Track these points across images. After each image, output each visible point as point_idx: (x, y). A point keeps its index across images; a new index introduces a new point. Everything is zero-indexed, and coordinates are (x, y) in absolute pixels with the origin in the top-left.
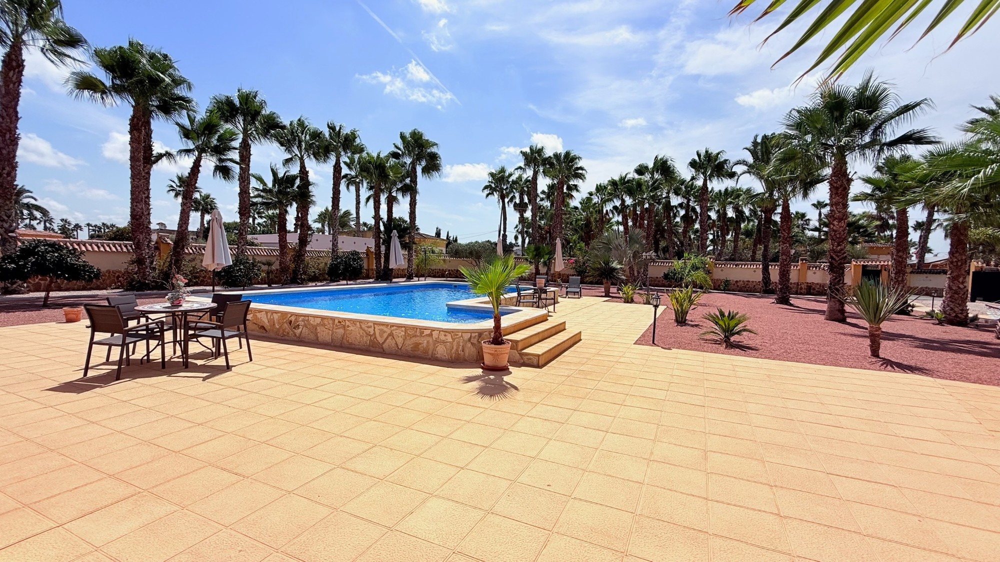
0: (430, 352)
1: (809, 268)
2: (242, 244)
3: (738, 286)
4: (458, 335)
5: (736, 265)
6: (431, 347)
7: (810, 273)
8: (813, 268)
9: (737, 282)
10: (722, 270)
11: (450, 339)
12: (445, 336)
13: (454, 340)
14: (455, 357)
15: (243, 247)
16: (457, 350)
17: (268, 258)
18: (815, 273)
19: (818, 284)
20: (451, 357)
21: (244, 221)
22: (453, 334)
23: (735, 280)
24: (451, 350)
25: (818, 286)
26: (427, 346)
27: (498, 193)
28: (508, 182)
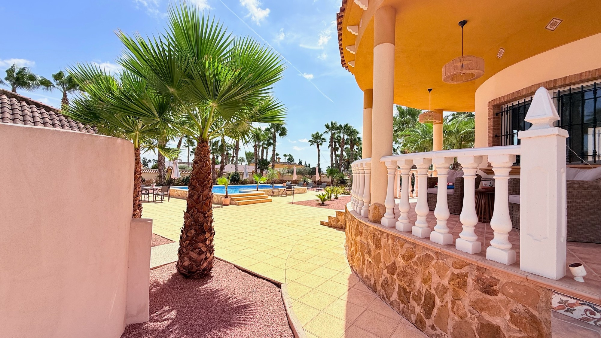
27: (316, 144)
28: (321, 139)
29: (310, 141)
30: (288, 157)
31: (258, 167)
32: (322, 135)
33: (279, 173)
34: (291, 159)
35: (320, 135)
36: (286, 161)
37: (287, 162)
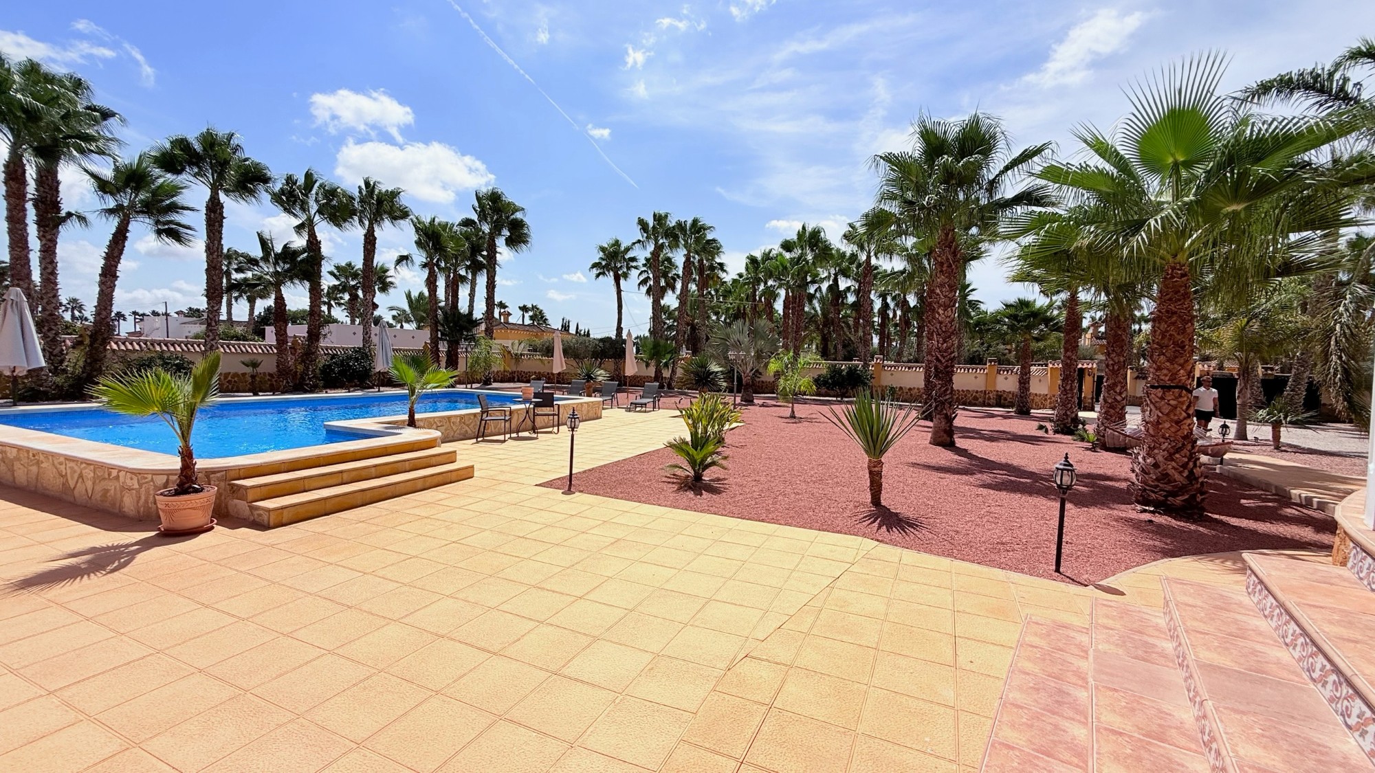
0: (118, 505)
1: (998, 372)
2: (211, 338)
3: (911, 395)
4: (146, 478)
5: (909, 368)
6: (119, 495)
7: (1000, 378)
8: (1004, 371)
9: (910, 389)
10: (892, 374)
11: (136, 486)
12: (132, 479)
13: (140, 485)
14: (144, 512)
15: (213, 343)
16: (146, 501)
17: (252, 357)
18: (1006, 378)
19: (1010, 392)
20: (139, 512)
21: (213, 307)
22: (140, 477)
23: (908, 387)
24: (138, 502)
25: (1011, 396)
26: (115, 494)
27: (612, 273)
28: (624, 259)
29: (595, 266)
30: (531, 313)
31: (442, 334)
32: (628, 249)
33: (506, 352)
34: (538, 317)
35: (623, 249)
36: (528, 321)
37: (528, 325)
